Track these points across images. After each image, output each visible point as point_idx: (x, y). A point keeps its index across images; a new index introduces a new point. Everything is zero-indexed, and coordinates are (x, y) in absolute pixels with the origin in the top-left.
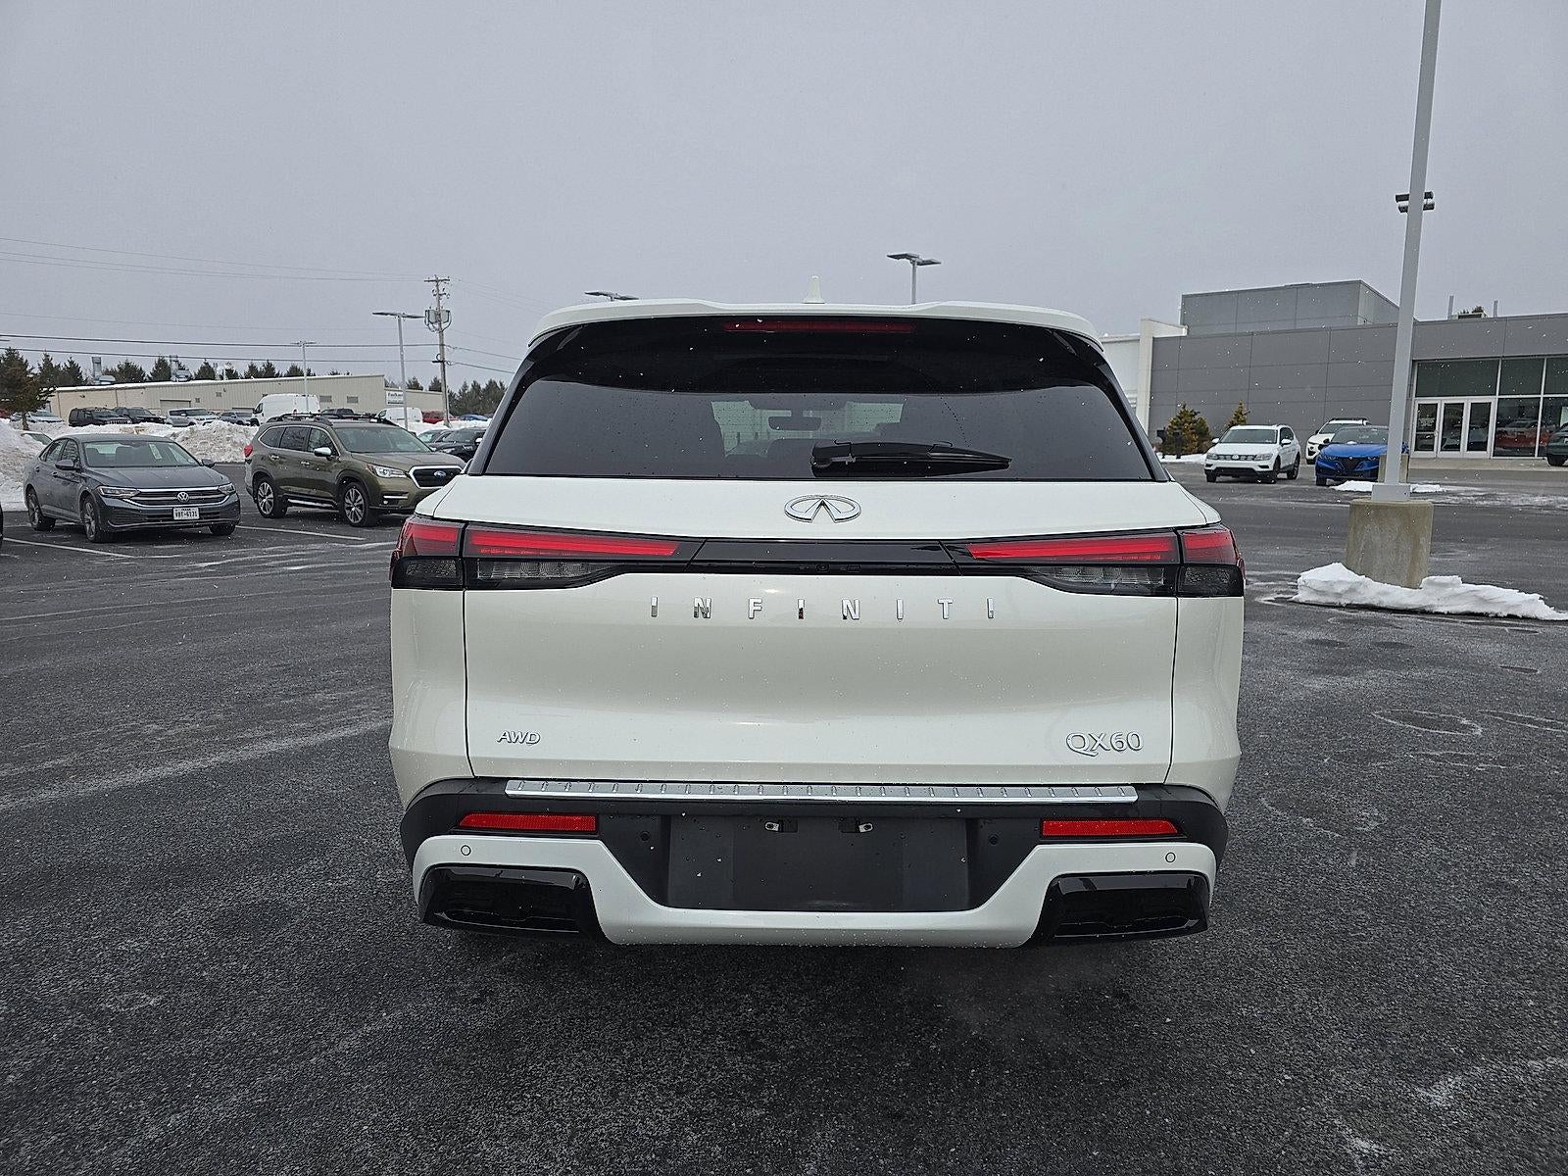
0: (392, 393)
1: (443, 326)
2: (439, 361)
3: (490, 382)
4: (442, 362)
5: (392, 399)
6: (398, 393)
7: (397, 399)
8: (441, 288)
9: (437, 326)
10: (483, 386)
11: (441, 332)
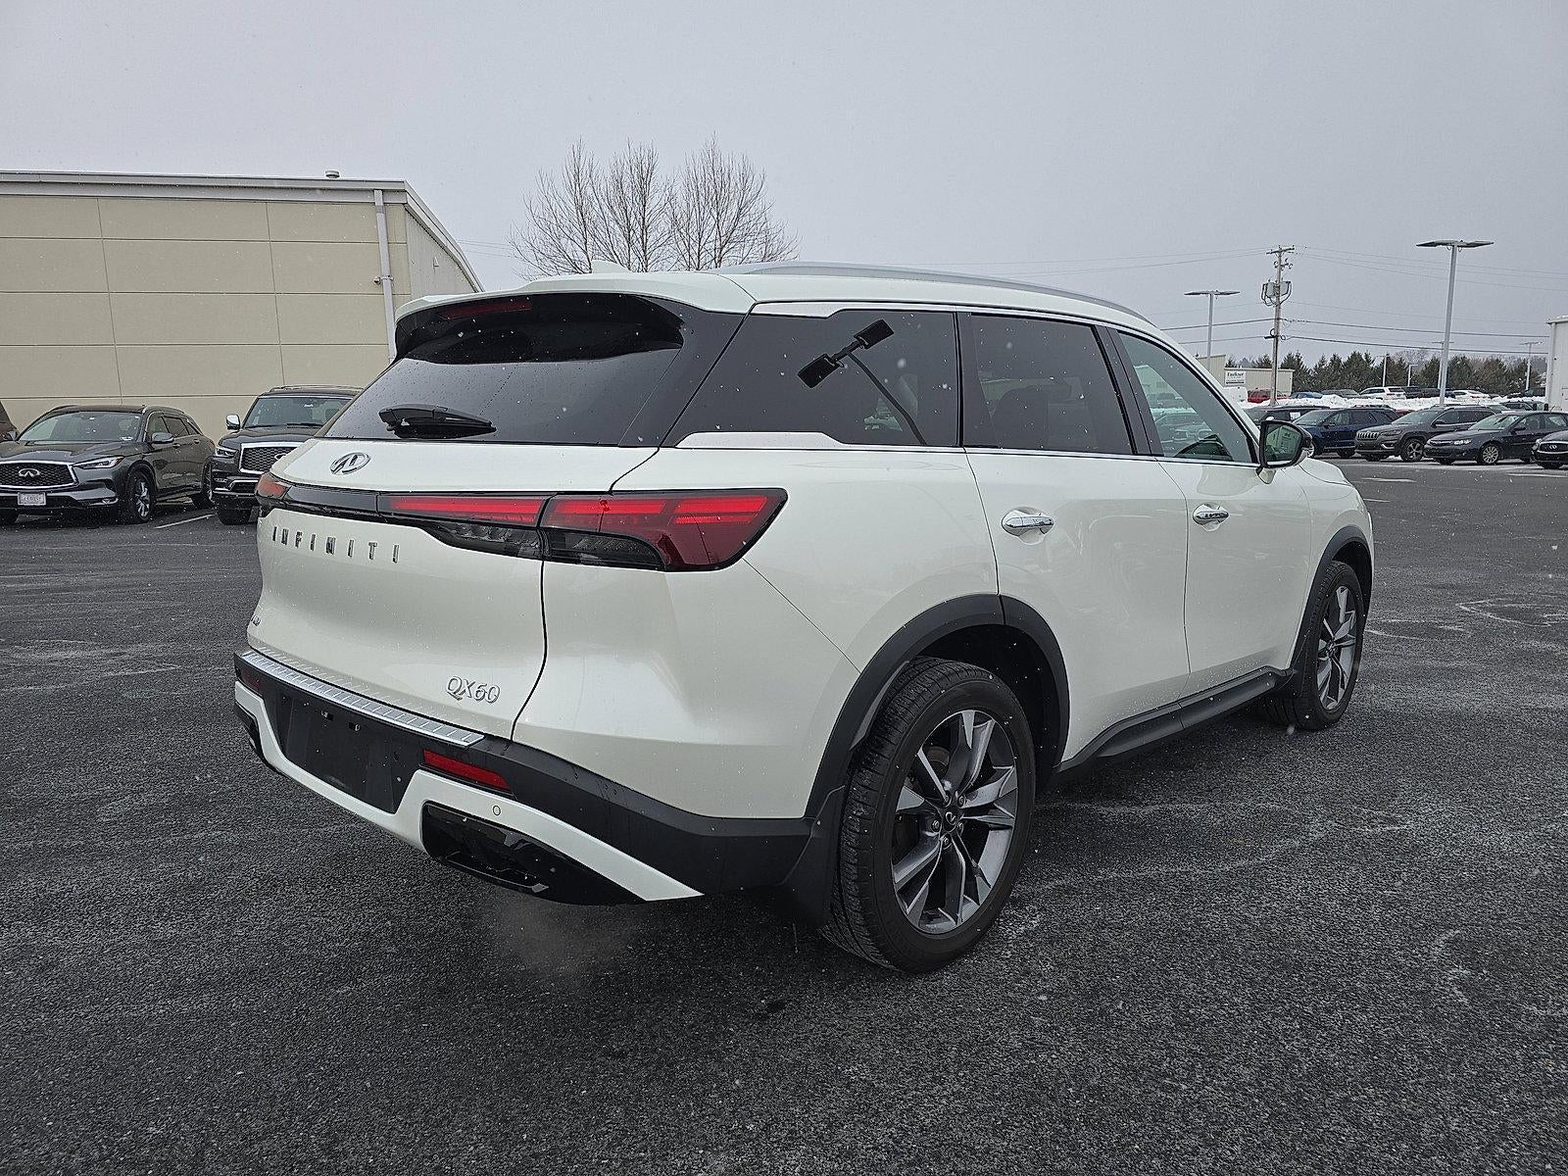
0: (1233, 372)
1: (1281, 298)
2: (1273, 337)
3: (1354, 355)
4: (1275, 337)
5: (1231, 379)
6: (1238, 372)
7: (1236, 379)
8: (1283, 259)
9: (1274, 299)
10: (1344, 360)
11: (1278, 305)
